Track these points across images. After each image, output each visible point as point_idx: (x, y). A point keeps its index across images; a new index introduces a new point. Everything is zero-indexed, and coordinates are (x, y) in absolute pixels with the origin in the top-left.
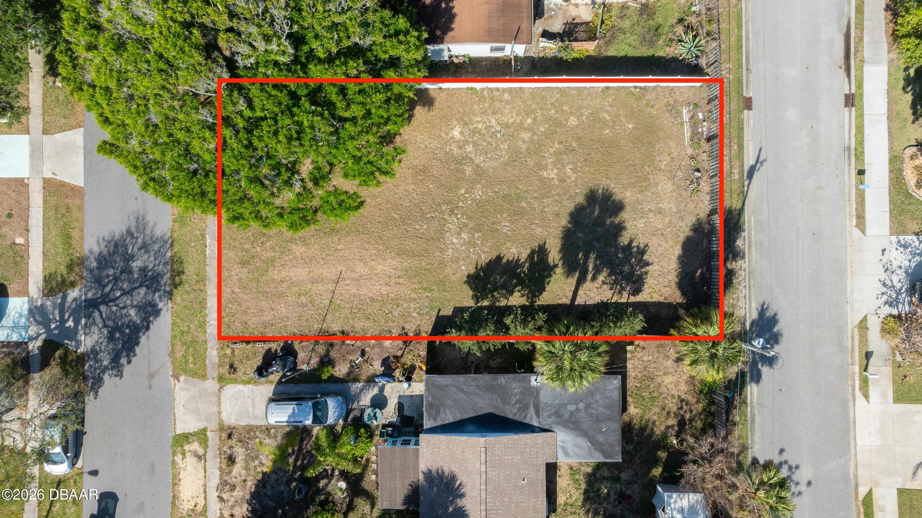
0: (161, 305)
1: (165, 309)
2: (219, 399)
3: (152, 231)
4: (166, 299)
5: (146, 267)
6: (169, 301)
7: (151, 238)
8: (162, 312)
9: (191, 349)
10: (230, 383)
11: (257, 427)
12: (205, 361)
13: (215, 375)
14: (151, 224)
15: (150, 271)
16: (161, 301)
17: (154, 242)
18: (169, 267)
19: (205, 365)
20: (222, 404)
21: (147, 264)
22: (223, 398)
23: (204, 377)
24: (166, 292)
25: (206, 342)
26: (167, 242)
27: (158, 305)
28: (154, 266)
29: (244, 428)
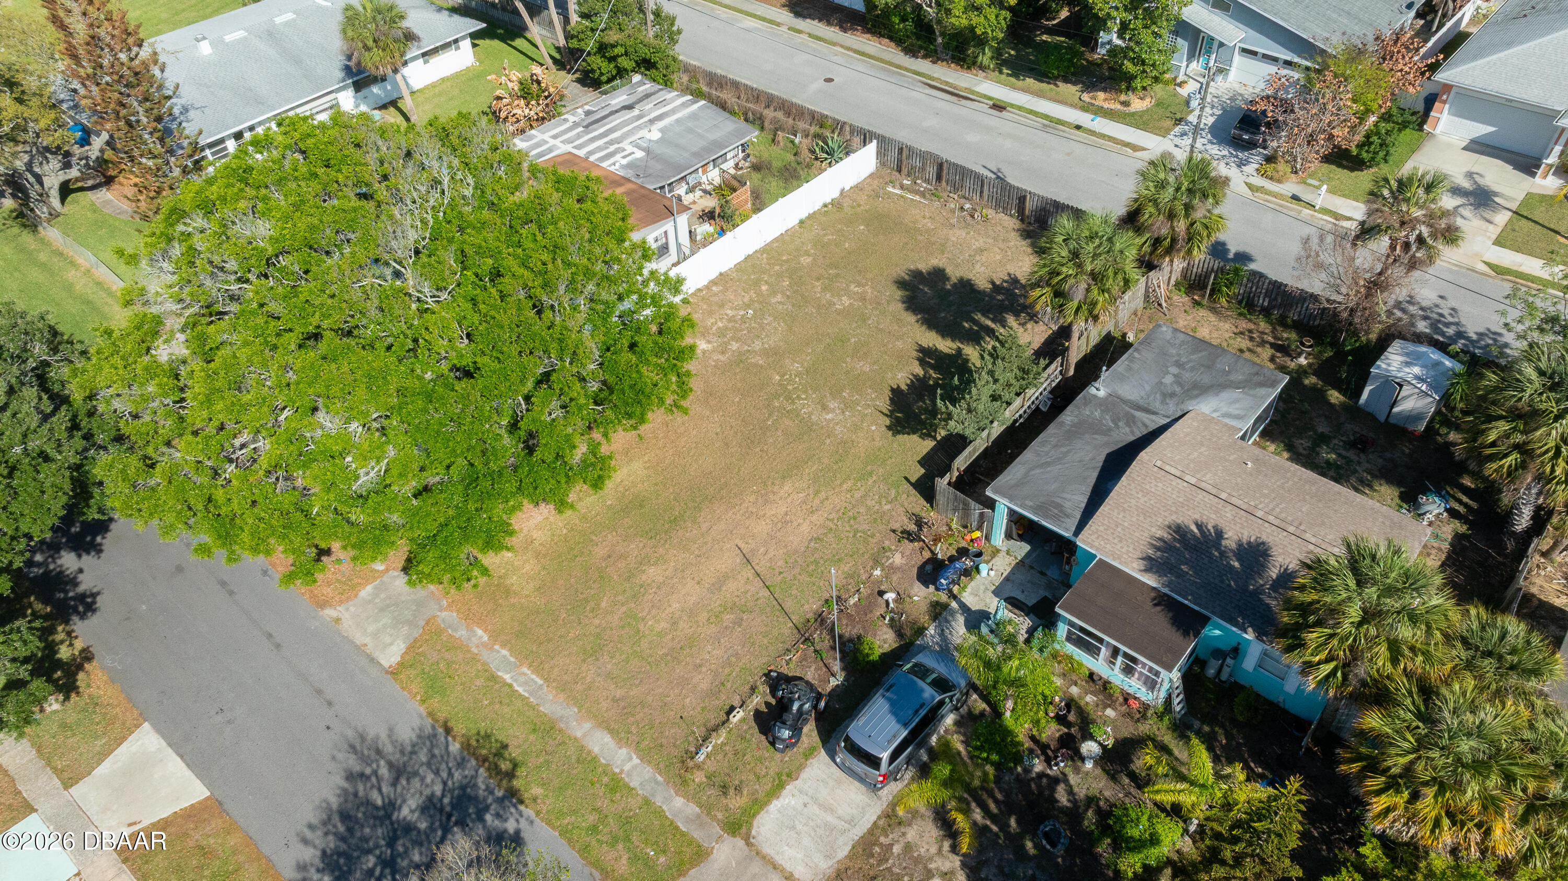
0: (511, 826)
1: (523, 824)
2: (764, 858)
3: (394, 743)
4: (513, 810)
5: (430, 798)
6: (522, 808)
7: (402, 752)
8: (522, 835)
9: (635, 838)
10: (754, 816)
11: (871, 831)
12: (677, 828)
13: (717, 830)
14: (383, 735)
15: (443, 796)
16: (506, 820)
17: (413, 753)
18: (474, 762)
19: (683, 835)
20: (779, 860)
21: (427, 792)
22: (767, 850)
23: (700, 855)
24: (500, 801)
25: (647, 802)
26: (435, 736)
27: (505, 831)
28: (445, 783)
29: (851, 856)
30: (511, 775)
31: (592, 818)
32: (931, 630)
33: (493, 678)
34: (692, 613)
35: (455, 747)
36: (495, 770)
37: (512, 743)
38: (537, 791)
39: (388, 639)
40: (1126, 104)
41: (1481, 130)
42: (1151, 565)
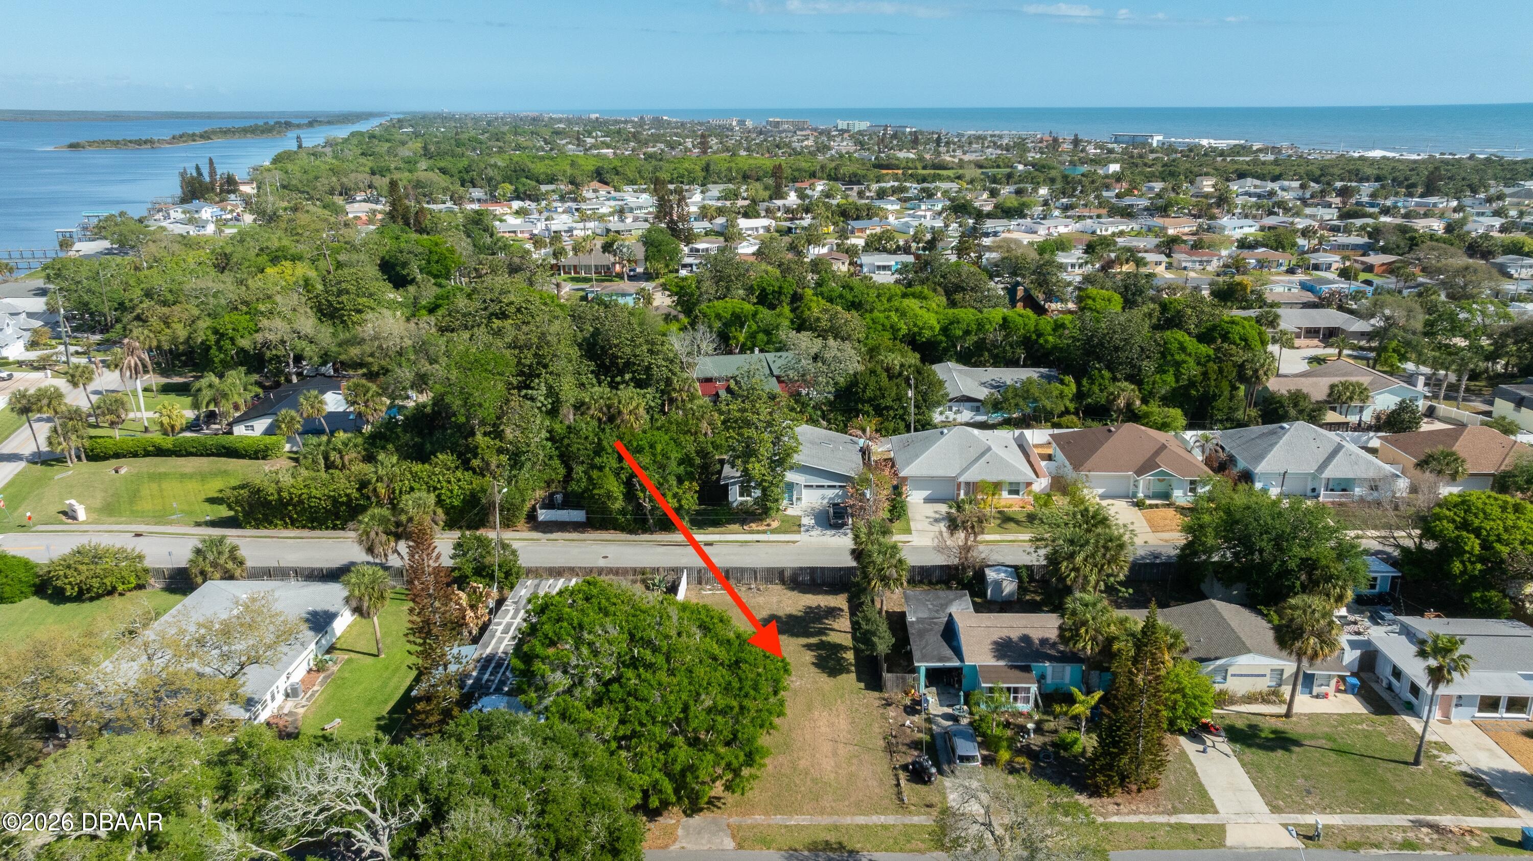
6: (861, 853)
10: (947, 806)
18: (821, 852)
25: (904, 824)
30: (844, 848)
31: (891, 841)
32: (934, 727)
33: (786, 826)
34: (837, 766)
35: (806, 853)
36: (832, 850)
37: (828, 838)
38: (859, 845)
39: (718, 841)
40: (768, 525)
41: (926, 493)
42: (999, 657)
